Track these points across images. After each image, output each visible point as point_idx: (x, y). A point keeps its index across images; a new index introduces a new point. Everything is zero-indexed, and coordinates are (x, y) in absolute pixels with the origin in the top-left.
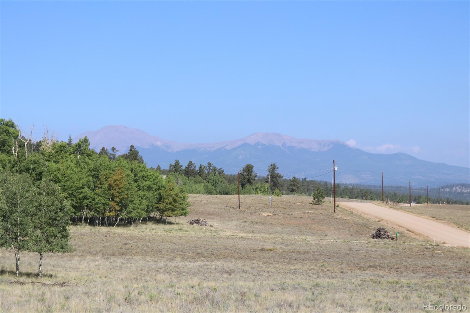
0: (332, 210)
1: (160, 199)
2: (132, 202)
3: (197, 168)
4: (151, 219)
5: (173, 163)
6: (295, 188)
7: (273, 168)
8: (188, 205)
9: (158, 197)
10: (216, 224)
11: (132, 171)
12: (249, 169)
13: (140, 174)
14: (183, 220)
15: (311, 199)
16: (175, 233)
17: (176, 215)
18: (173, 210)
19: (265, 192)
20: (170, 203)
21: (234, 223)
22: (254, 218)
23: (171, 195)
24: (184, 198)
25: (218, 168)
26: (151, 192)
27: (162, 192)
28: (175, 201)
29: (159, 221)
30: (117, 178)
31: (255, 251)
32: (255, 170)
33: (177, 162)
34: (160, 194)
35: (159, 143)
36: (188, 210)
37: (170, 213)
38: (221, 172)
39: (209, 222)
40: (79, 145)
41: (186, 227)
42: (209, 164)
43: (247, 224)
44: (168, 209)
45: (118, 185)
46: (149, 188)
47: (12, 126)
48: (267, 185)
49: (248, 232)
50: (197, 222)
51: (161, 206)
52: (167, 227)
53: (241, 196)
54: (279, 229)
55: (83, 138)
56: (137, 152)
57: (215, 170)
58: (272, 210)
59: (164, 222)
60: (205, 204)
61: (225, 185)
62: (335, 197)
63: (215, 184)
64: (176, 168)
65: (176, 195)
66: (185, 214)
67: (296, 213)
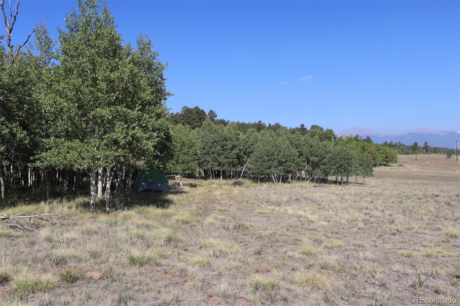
0: (456, 160)
1: (387, 157)
2: (377, 158)
3: (394, 144)
4: (383, 164)
5: (384, 142)
6: (435, 151)
7: (426, 143)
8: (398, 159)
9: (386, 156)
10: (408, 166)
11: (376, 146)
12: (416, 144)
13: (379, 148)
14: (395, 165)
15: (445, 156)
16: (394, 170)
17: (393, 163)
18: (392, 161)
19: (423, 153)
20: (391, 159)
21: (416, 166)
22: (423, 164)
23: (391, 156)
24: (396, 157)
25: (403, 143)
26: (383, 154)
27: (387, 154)
28: (392, 158)
29: (385, 165)
30: (371, 149)
31: (429, 177)
32: (418, 145)
33: (386, 142)
34: (386, 155)
35: (374, 134)
36: (398, 161)
37: (390, 162)
38: (404, 145)
39: (406, 166)
40: (355, 138)
41: (397, 167)
42: (399, 142)
43: (421, 166)
44: (390, 161)
45: (371, 152)
46: (383, 153)
47: (331, 131)
48: (424, 150)
49: (422, 169)
50: (401, 165)
51: (387, 159)
52: (390, 167)
53: (417, 155)
54: (434, 168)
55: (357, 135)
56: (370, 138)
57: (401, 144)
58: (430, 161)
59: (388, 166)
60: (402, 158)
61: (406, 150)
62: (457, 155)
63: (402, 150)
64: (386, 144)
65: (393, 155)
66: (397, 163)
67: (440, 162)
